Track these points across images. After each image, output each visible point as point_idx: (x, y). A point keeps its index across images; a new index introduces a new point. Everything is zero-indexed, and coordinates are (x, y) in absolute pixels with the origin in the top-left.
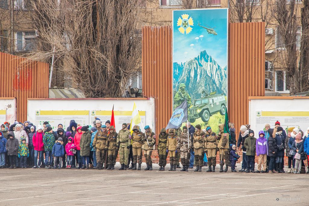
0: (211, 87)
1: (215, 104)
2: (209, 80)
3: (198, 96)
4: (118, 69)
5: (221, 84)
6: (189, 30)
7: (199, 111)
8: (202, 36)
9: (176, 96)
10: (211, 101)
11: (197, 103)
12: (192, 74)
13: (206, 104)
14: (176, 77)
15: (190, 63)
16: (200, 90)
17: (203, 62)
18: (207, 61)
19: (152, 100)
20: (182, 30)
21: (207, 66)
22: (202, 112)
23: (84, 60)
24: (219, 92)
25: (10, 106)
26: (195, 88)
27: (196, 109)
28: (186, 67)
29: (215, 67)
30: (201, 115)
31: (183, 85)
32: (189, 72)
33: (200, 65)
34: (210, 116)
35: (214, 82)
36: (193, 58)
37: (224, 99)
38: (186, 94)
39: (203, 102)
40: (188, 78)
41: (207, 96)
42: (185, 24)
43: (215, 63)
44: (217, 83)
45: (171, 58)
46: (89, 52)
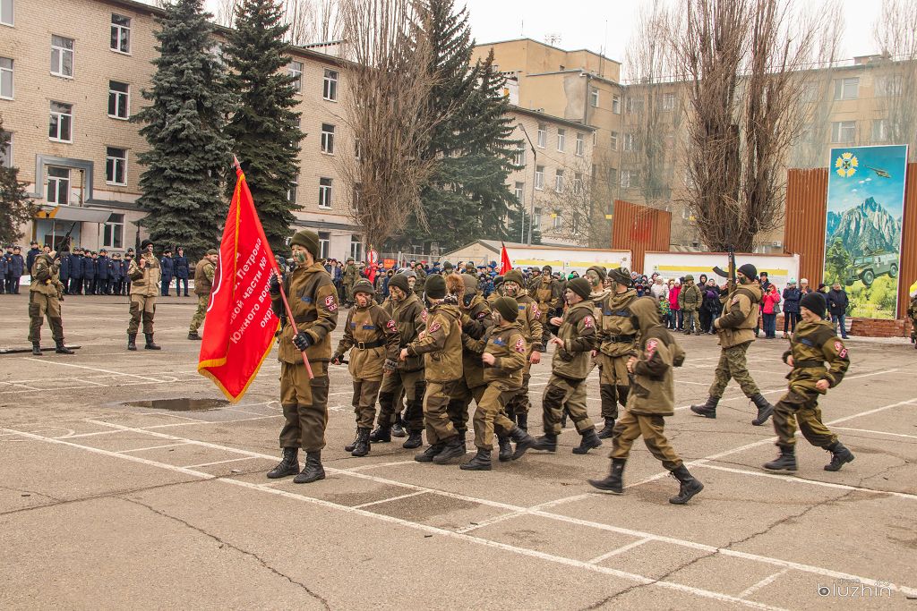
0: (878, 242)
1: (882, 264)
2: (876, 234)
3: (859, 253)
4: (752, 220)
5: (892, 239)
6: (851, 172)
7: (859, 272)
8: (868, 179)
9: (829, 252)
10: (877, 260)
11: (857, 262)
12: (853, 226)
13: (869, 263)
14: (831, 230)
15: (850, 213)
16: (862, 246)
17: (868, 211)
18: (874, 211)
19: (797, 257)
20: (841, 172)
21: (874, 217)
22: (864, 273)
23: (712, 209)
24: (890, 248)
25: (625, 259)
26: (854, 243)
27: (855, 268)
28: (845, 217)
29: (885, 218)
30: (861, 276)
31: (839, 239)
32: (849, 224)
33: (865, 215)
34: (875, 278)
35: (882, 236)
36: (854, 207)
37: (896, 257)
38: (843, 251)
39: (865, 260)
40: (847, 232)
41: (871, 254)
42: (846, 165)
43: (885, 213)
44: (887, 238)
45: (824, 207)
46: (719, 199)
